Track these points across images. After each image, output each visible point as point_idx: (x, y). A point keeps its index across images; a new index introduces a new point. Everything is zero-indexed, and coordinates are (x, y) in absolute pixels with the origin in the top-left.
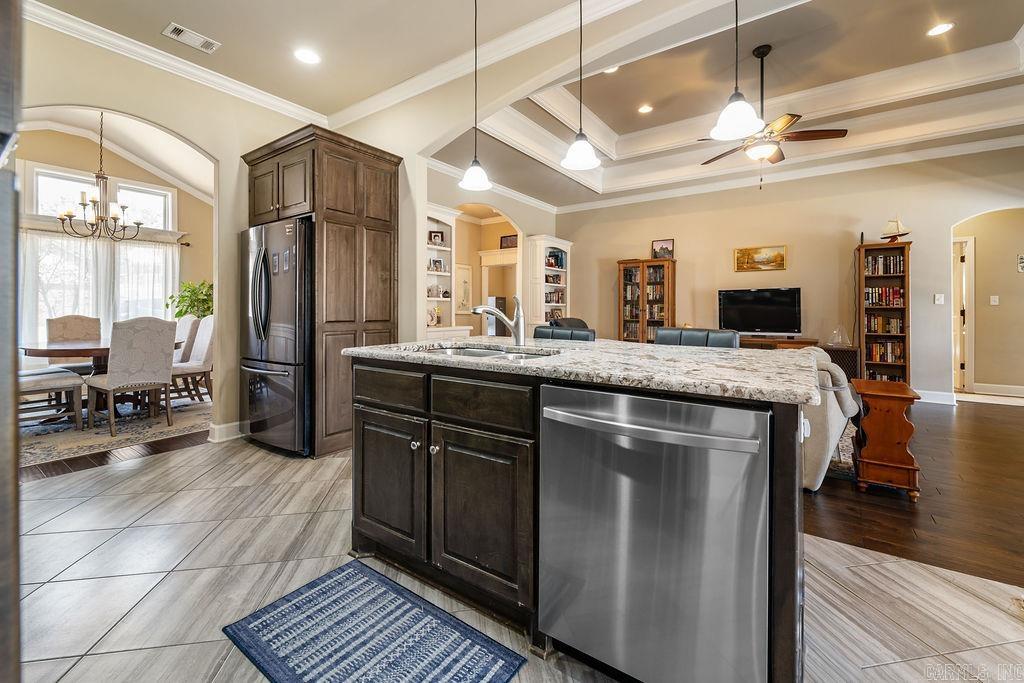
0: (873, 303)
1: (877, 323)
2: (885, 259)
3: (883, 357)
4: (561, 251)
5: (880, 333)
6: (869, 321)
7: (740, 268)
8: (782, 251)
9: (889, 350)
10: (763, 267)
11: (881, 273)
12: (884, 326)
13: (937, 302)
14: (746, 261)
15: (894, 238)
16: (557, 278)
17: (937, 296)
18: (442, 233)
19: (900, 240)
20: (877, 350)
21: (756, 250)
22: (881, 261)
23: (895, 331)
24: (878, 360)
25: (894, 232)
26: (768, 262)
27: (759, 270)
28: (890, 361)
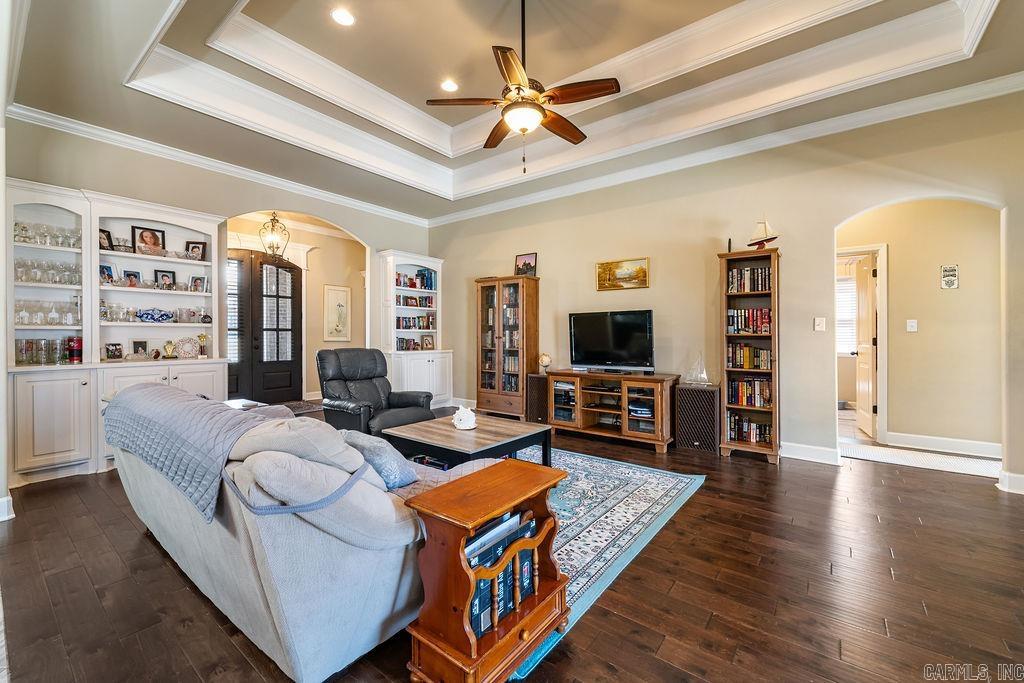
0: (739, 330)
1: (744, 355)
2: (753, 272)
3: (750, 399)
4: (428, 269)
5: (746, 368)
6: (734, 353)
7: (602, 287)
8: (645, 267)
9: (757, 391)
10: (625, 285)
11: (747, 290)
12: (751, 361)
13: (817, 328)
14: (608, 279)
15: (761, 244)
16: (426, 301)
17: (817, 321)
18: (204, 244)
19: (768, 246)
20: (744, 390)
21: (617, 264)
22: (747, 275)
23: (764, 368)
24: (745, 403)
25: (761, 236)
26: (629, 279)
27: (621, 288)
28: (758, 404)
